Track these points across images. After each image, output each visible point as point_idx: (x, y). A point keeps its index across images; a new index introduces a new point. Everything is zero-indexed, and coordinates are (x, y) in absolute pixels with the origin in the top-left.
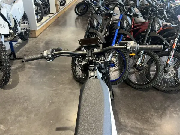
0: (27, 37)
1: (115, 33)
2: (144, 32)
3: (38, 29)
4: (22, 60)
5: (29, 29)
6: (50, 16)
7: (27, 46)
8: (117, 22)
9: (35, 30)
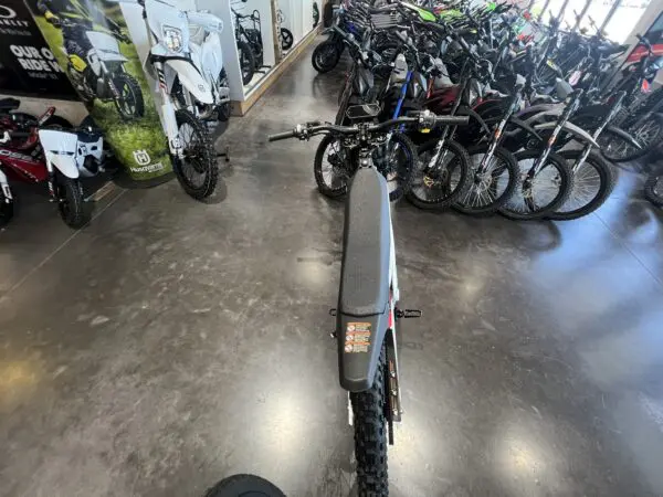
0: (227, 114)
1: (395, 107)
2: (447, 106)
3: (246, 98)
4: (224, 158)
5: (230, 100)
6: (263, 72)
7: (228, 132)
8: (401, 85)
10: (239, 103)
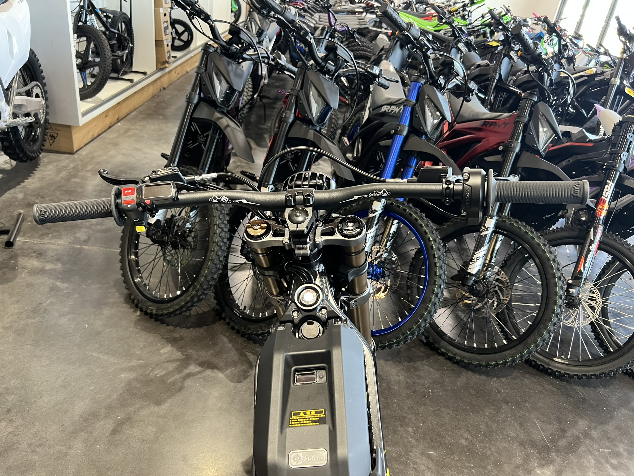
0: (35, 148)
1: (387, 150)
2: (494, 151)
3: (82, 121)
5: (46, 120)
6: (131, 81)
9: (69, 127)
10: (68, 128)
